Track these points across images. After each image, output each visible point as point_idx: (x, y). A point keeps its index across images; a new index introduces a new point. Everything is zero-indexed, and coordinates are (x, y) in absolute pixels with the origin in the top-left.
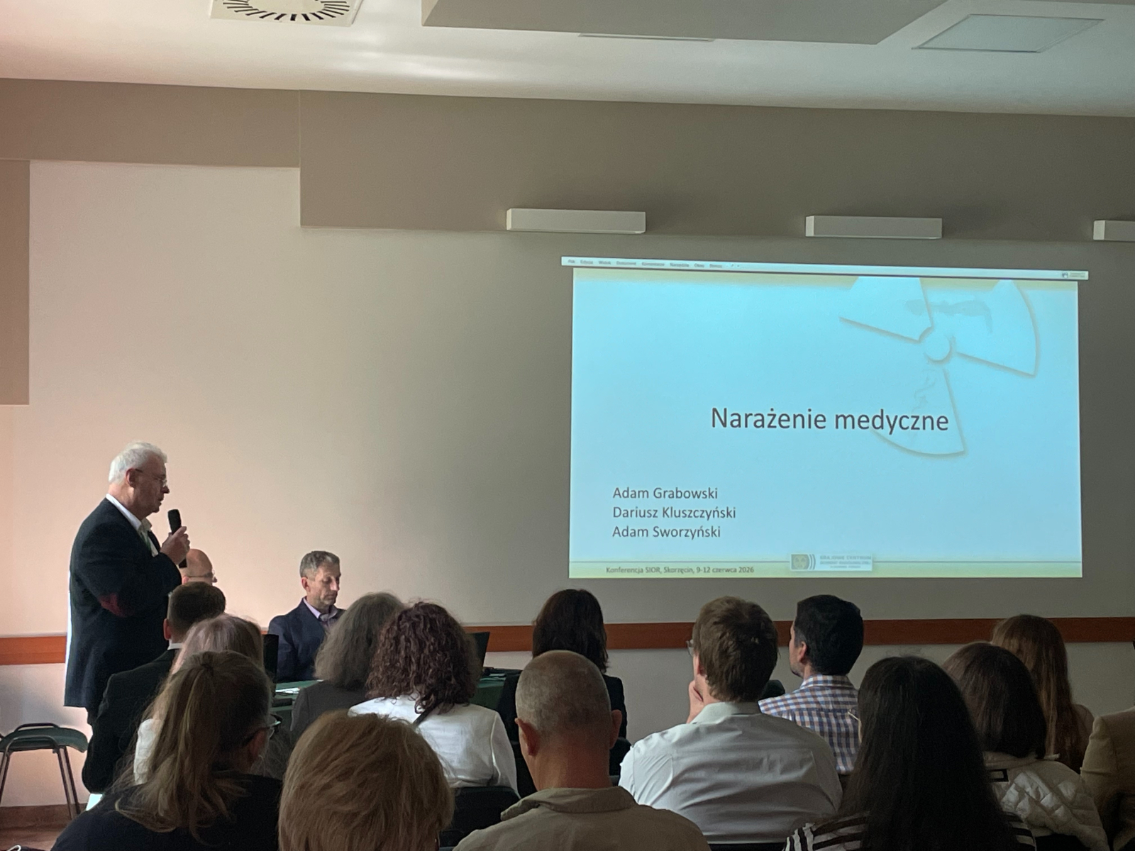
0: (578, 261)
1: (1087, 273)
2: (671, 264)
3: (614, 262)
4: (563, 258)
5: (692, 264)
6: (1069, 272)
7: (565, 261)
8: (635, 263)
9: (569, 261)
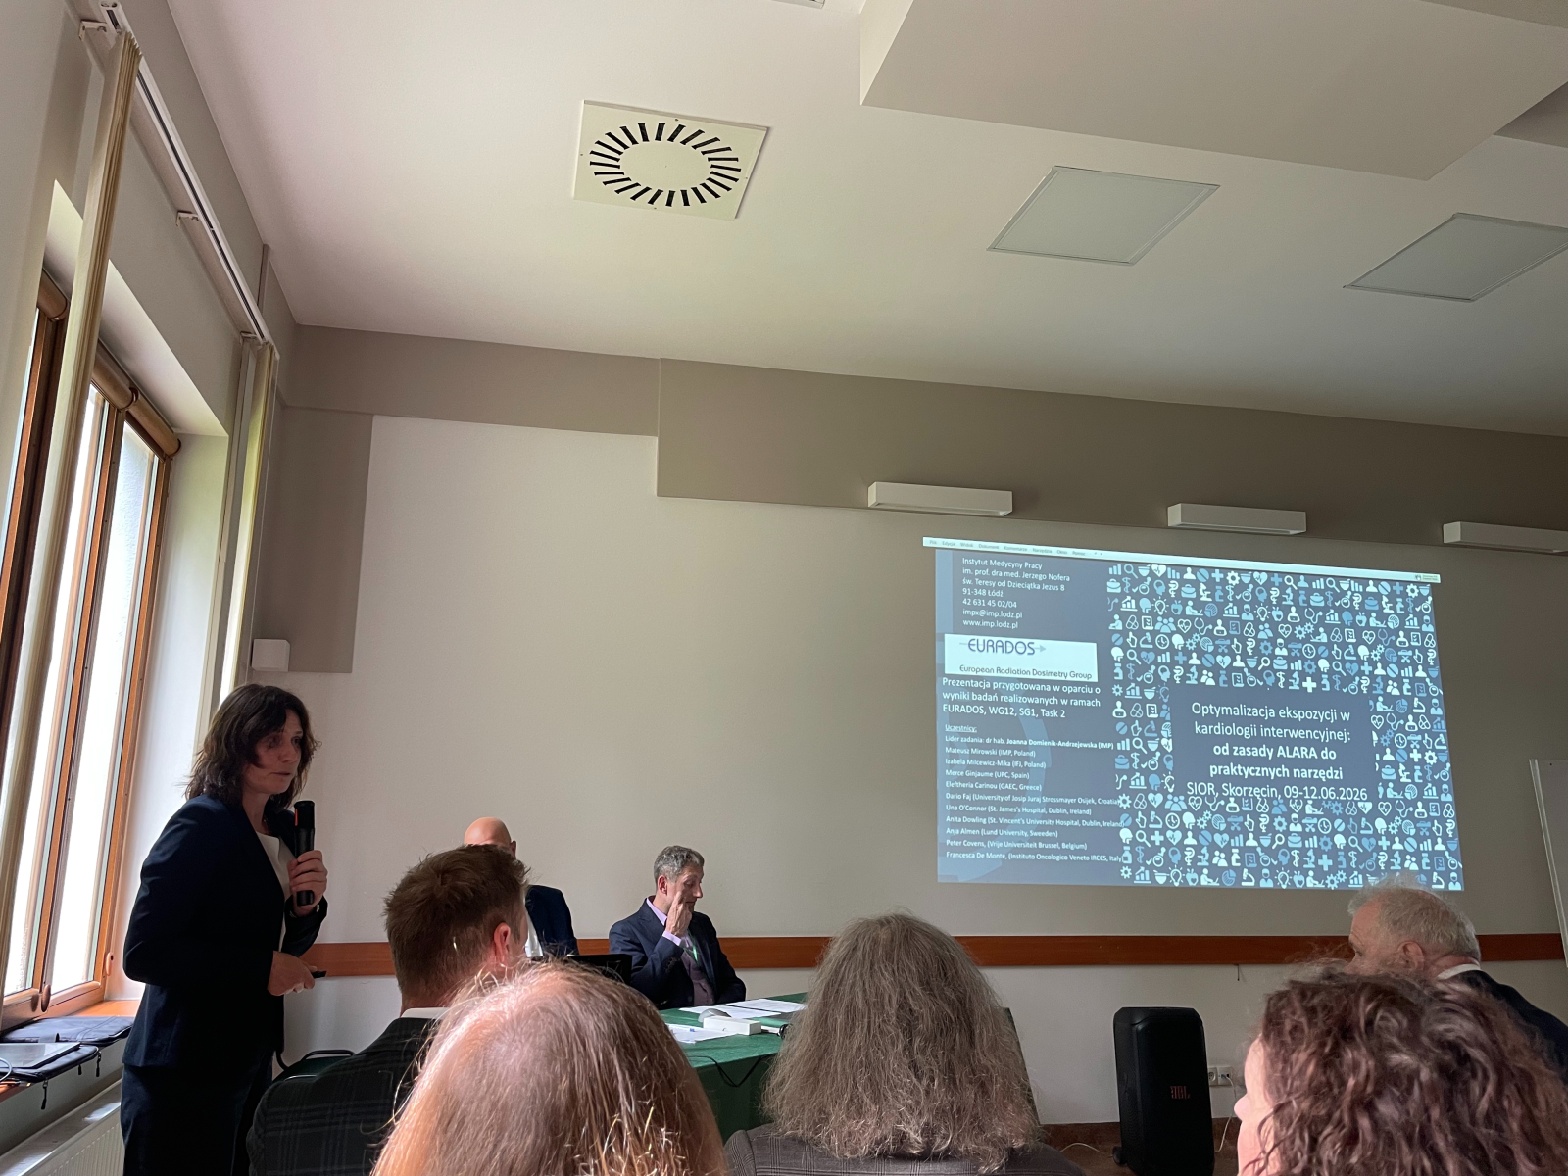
0: (939, 542)
1: (1438, 577)
2: (1034, 550)
3: (976, 544)
4: (924, 538)
5: (1054, 549)
6: (1422, 575)
7: (927, 542)
8: (997, 547)
9: (931, 542)
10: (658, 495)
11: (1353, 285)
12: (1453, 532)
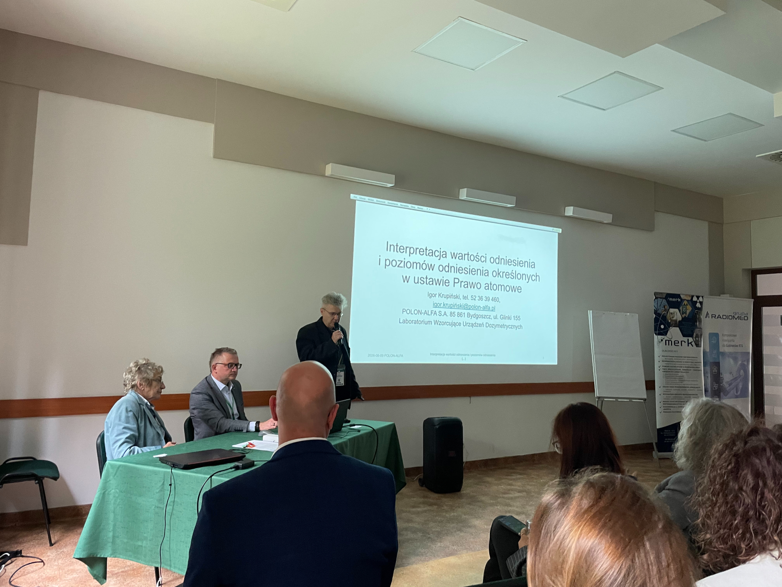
0: (358, 197)
1: (561, 230)
2: (401, 205)
3: (375, 200)
4: (351, 195)
5: (410, 206)
6: (555, 229)
7: (352, 196)
8: (385, 202)
9: (354, 197)
10: (214, 157)
11: (562, 97)
12: (570, 211)
